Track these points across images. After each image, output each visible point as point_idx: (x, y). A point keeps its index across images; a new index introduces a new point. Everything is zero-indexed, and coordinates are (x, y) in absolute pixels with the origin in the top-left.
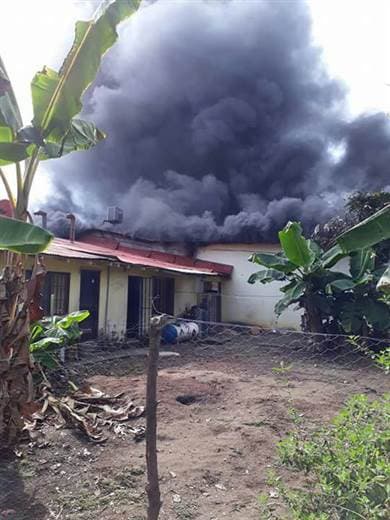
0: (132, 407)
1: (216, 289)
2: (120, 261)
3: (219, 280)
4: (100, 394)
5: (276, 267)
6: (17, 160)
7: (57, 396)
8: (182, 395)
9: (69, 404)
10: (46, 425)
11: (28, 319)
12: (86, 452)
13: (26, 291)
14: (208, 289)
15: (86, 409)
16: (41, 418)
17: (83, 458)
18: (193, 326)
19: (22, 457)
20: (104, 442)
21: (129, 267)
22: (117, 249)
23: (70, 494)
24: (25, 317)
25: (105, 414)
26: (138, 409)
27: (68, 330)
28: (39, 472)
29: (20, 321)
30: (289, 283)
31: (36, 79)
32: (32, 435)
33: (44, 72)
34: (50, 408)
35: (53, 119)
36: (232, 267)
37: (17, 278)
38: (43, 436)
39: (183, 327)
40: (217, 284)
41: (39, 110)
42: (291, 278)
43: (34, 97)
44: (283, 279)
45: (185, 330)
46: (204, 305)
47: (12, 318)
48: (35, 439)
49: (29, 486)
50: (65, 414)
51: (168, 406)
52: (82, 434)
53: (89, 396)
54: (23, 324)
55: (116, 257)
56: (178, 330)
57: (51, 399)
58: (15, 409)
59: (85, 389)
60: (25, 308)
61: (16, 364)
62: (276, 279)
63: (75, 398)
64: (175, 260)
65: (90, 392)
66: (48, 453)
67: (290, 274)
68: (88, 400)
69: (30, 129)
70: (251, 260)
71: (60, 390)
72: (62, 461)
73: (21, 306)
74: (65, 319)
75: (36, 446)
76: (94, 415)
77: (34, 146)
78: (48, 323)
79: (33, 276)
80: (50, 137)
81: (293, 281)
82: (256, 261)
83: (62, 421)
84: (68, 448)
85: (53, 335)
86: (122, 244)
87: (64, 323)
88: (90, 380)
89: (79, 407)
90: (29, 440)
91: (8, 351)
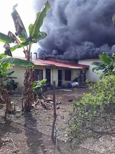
0: (57, 102)
1: (84, 73)
2: (55, 66)
3: (85, 70)
4: (50, 99)
5: (100, 66)
6: (27, 45)
7: (40, 99)
8: (70, 99)
9: (43, 101)
10: (37, 105)
11: (32, 81)
12: (46, 111)
13: (31, 75)
14: (81, 73)
15: (46, 102)
16: (36, 104)
17: (45, 112)
18: (77, 83)
19: (32, 111)
20: (50, 109)
21: (58, 67)
22: (56, 62)
23: (42, 118)
24: (31, 81)
25: (51, 103)
26: (58, 102)
27: (42, 84)
28: (36, 114)
29: (30, 82)
30: (104, 70)
31: (29, 26)
32: (34, 107)
33: (31, 25)
34: (38, 102)
35: (34, 34)
36: (89, 66)
37: (29, 72)
38: (37, 107)
39: (74, 83)
40: (84, 71)
41: (31, 33)
42: (105, 69)
43: (29, 30)
44: (103, 69)
45: (74, 84)
46: (80, 77)
47: (28, 81)
48: (35, 108)
49: (33, 116)
50: (42, 103)
51: (66, 102)
52: (45, 107)
53: (47, 99)
54: (31, 82)
55: (54, 65)
56: (72, 84)
57: (39, 100)
58: (30, 101)
59: (46, 98)
60: (31, 78)
61: (30, 91)
62: (100, 69)
63: (44, 100)
64: (72, 65)
65: (47, 98)
66: (38, 111)
67: (104, 68)
68: (47, 100)
69: (29, 38)
70: (92, 64)
71: (41, 98)
72: (41, 112)
73: (30, 78)
74: (41, 81)
75: (35, 109)
76: (48, 103)
77: (30, 42)
78: (37, 82)
79: (32, 72)
80: (34, 39)
81: (106, 69)
82: (94, 64)
83: (41, 105)
84: (42, 110)
85: (38, 85)
86: (57, 61)
87: (41, 82)
88: (48, 96)
89: (45, 101)
90: (34, 108)
91: (28, 88)
